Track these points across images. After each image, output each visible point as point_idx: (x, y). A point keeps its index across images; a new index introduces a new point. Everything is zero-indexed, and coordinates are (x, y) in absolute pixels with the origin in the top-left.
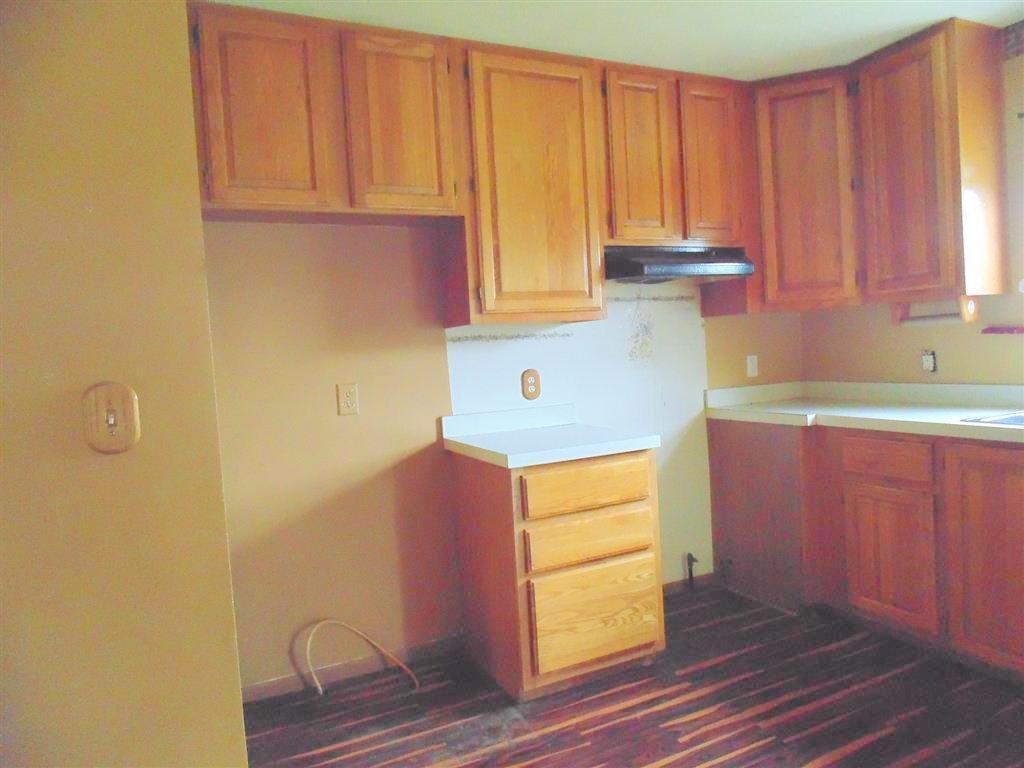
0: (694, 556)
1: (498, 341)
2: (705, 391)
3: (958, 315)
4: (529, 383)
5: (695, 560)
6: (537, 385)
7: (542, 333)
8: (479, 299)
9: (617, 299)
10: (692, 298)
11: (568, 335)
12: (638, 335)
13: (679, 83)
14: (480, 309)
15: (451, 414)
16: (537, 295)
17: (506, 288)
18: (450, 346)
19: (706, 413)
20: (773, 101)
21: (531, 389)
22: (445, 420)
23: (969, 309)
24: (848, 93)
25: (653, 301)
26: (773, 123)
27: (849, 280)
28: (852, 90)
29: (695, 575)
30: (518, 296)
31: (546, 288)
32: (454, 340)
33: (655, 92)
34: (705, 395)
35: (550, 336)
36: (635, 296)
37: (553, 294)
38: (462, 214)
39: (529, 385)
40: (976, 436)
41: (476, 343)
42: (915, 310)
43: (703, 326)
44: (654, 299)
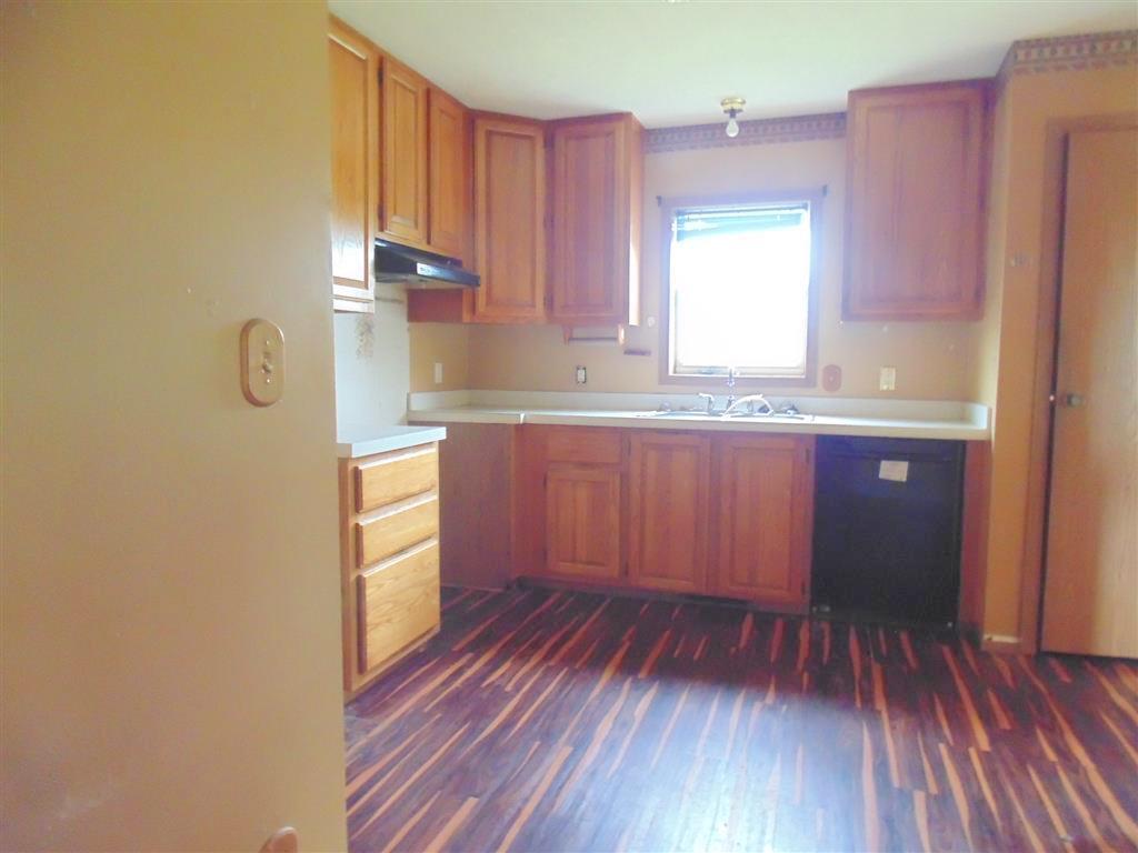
2: (408, 395)
3: (615, 339)
12: (363, 334)
13: (431, 94)
19: (407, 415)
20: (489, 134)
24: (545, 146)
26: (489, 153)
27: (540, 304)
28: (549, 143)
33: (414, 93)
34: (408, 399)
40: (653, 426)
42: (578, 332)
43: (408, 330)
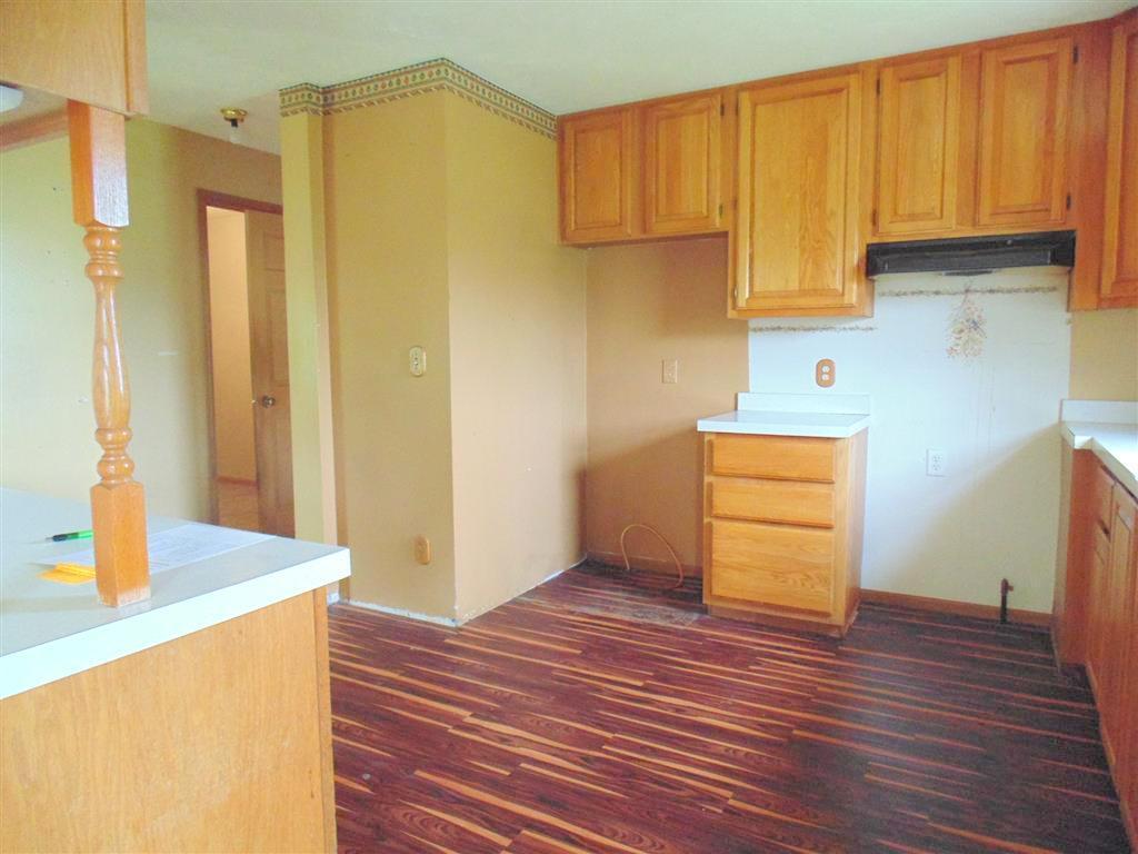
0: (1010, 583)
1: (797, 332)
2: (1062, 401)
4: (825, 373)
5: (1011, 589)
6: (831, 373)
7: (842, 326)
9: (937, 293)
10: (1054, 289)
11: (871, 329)
12: (962, 331)
15: (748, 391)
17: (756, 289)
18: (751, 334)
19: (1060, 427)
21: (825, 377)
22: (740, 396)
25: (988, 294)
29: (1008, 606)
30: (768, 296)
32: (755, 330)
34: (1061, 405)
35: (851, 329)
36: (963, 290)
38: (727, 229)
39: (823, 373)
41: (775, 333)
43: (1069, 322)
44: (991, 291)
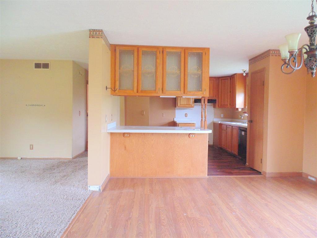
2: (213, 119)
4: (186, 115)
8: (178, 105)
14: (178, 106)
16: (185, 105)
17: (181, 103)
19: (213, 122)
20: (221, 80)
23: (240, 110)
24: (230, 79)
26: (221, 83)
27: (229, 105)
30: (182, 105)
31: (186, 104)
32: (178, 109)
37: (187, 105)
43: (214, 109)
